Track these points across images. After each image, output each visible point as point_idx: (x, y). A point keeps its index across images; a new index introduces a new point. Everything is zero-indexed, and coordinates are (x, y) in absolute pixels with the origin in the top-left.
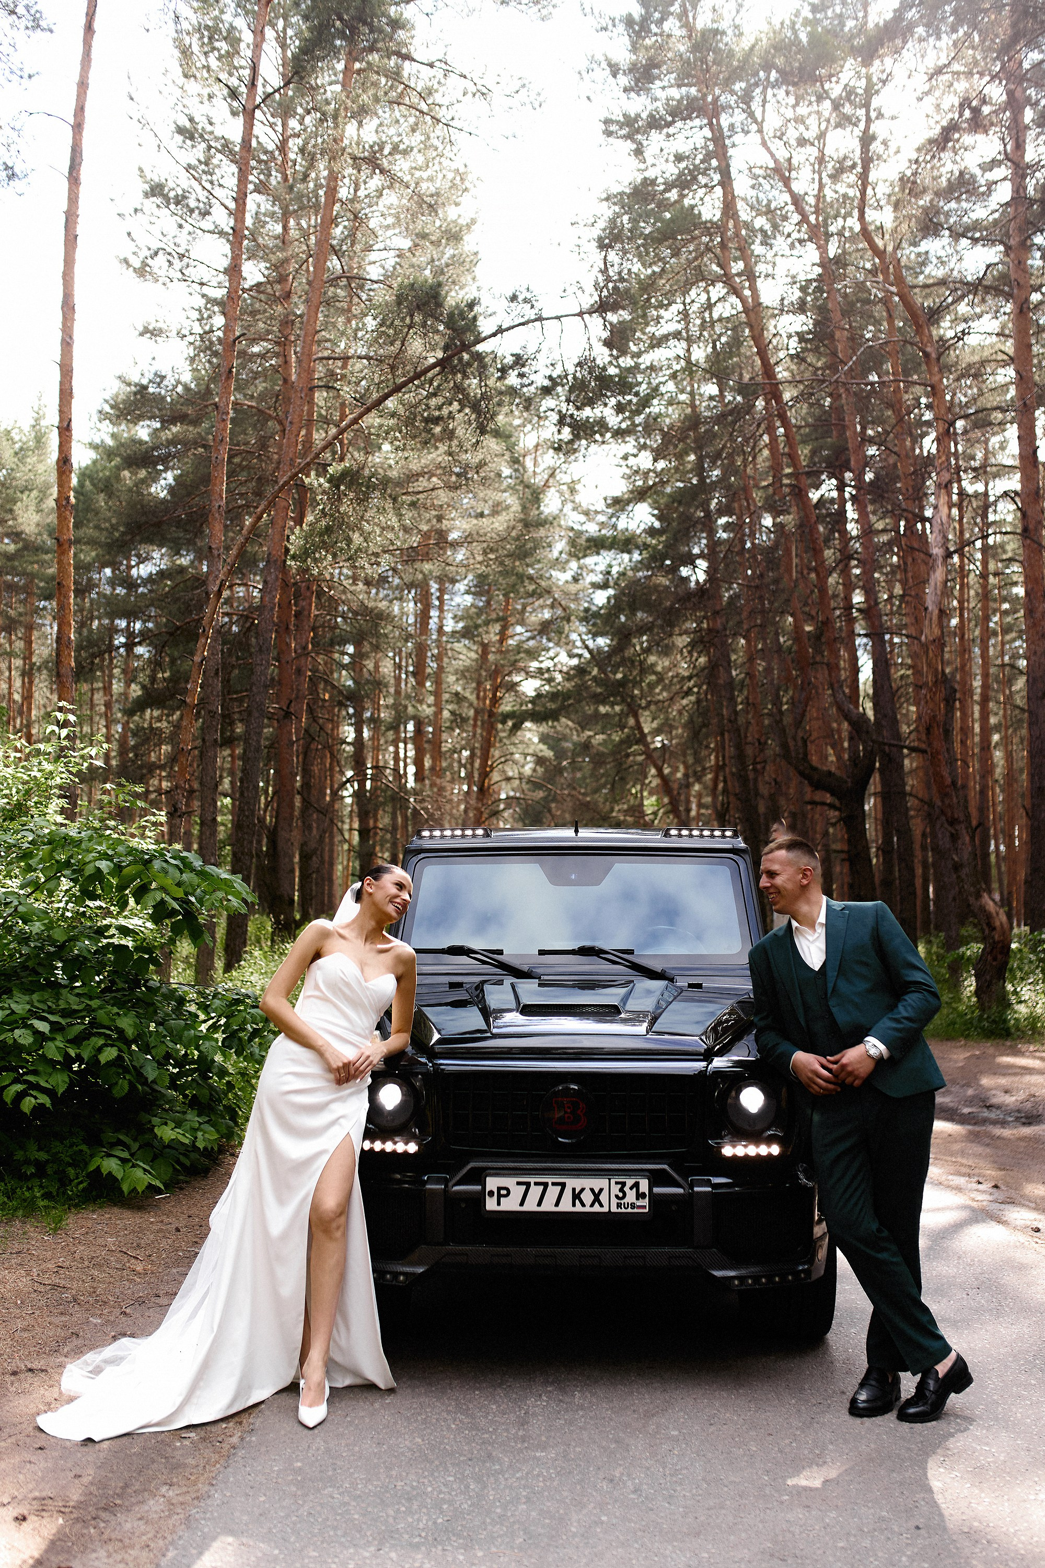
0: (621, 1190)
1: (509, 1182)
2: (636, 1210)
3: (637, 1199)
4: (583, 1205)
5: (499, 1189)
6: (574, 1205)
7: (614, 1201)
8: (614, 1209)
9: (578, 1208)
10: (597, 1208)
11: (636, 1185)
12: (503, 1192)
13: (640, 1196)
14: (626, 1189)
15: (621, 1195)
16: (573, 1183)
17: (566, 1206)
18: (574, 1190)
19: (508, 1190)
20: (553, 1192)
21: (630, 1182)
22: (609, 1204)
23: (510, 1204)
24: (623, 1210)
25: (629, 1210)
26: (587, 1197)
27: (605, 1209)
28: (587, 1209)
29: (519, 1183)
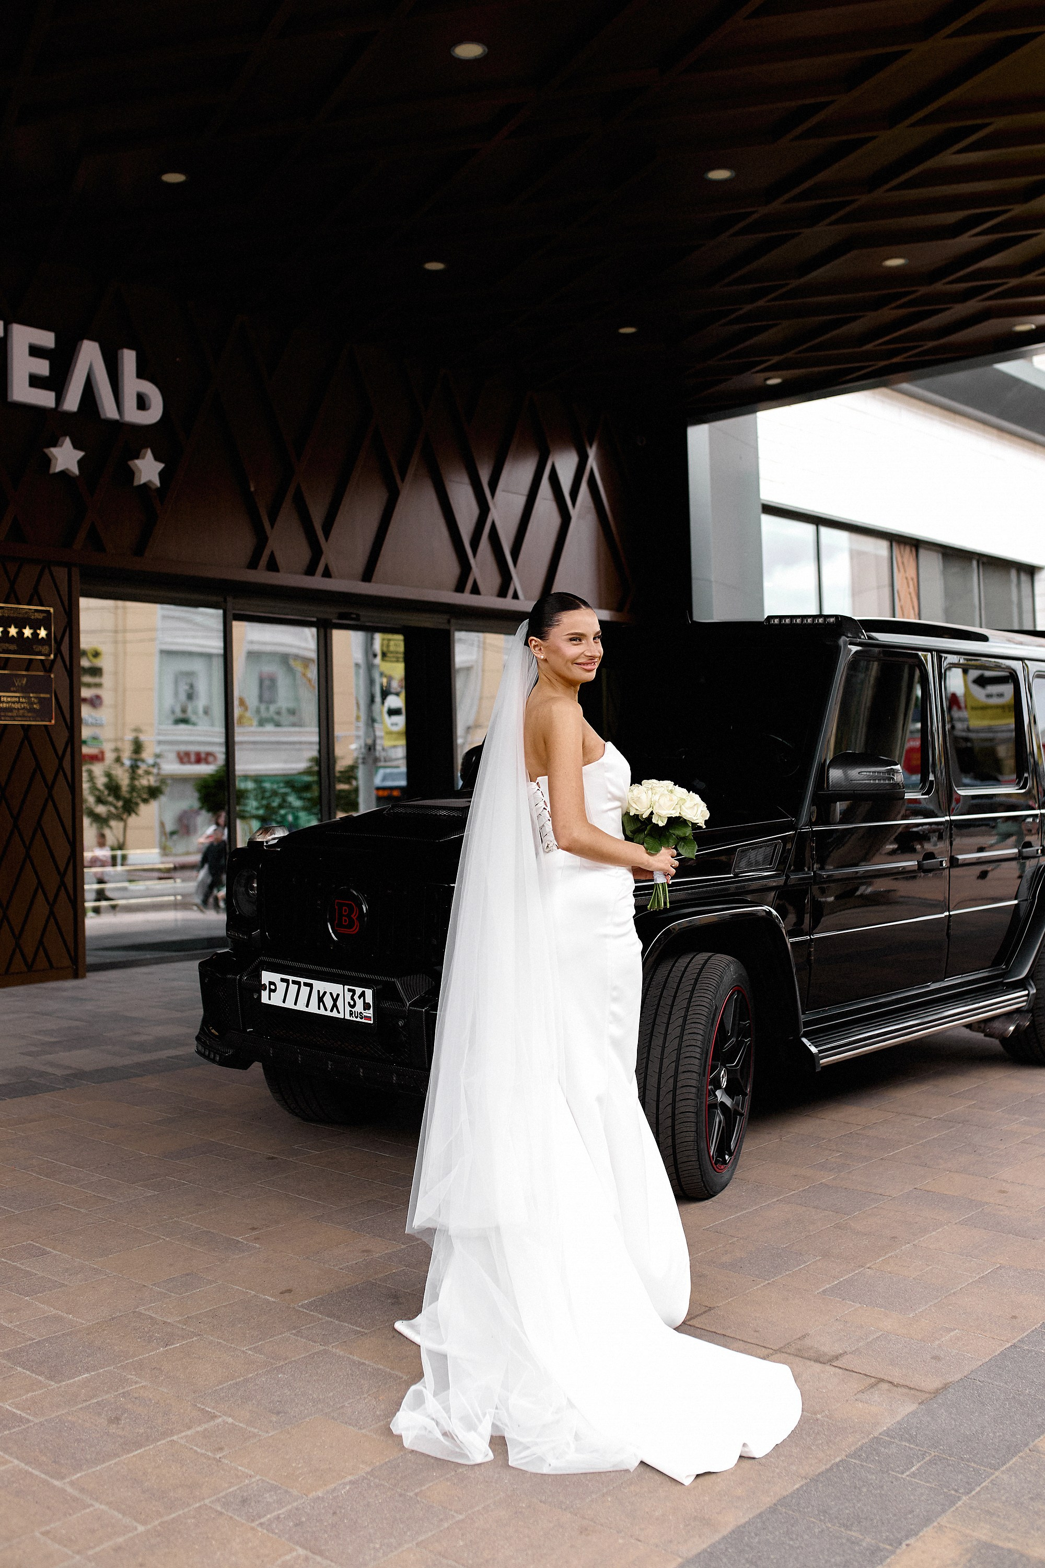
0: (352, 998)
1: (276, 977)
2: (363, 1020)
3: (364, 1010)
4: (326, 1009)
5: (271, 983)
6: (319, 1008)
7: (348, 1009)
8: (348, 1017)
9: (322, 1012)
10: (334, 1014)
11: (363, 995)
12: (273, 987)
13: (366, 1006)
14: (356, 997)
15: (352, 1003)
16: (319, 985)
17: (313, 1008)
18: (319, 991)
19: (274, 984)
20: (305, 990)
21: (359, 990)
22: (343, 1013)
23: (276, 1000)
24: (354, 1019)
25: (358, 1019)
26: (328, 1001)
27: (341, 1016)
28: (328, 1013)
29: (283, 980)
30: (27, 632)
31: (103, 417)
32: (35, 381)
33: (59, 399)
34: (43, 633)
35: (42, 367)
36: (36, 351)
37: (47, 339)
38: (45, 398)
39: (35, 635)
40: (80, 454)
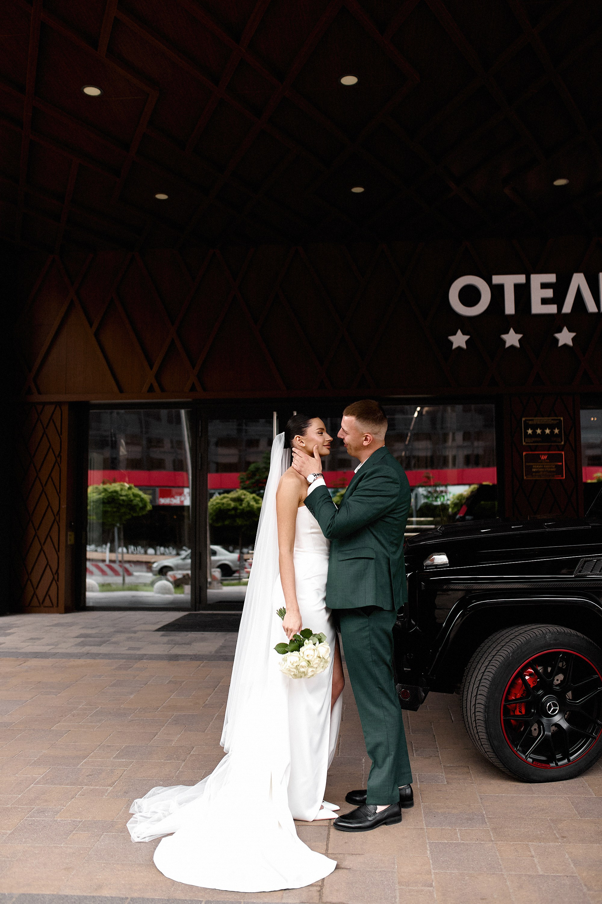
30: (548, 431)
31: (589, 312)
32: (545, 301)
33: (560, 308)
34: (556, 431)
35: (549, 293)
36: (544, 286)
37: (551, 278)
38: (552, 309)
39: (552, 432)
40: (573, 334)
